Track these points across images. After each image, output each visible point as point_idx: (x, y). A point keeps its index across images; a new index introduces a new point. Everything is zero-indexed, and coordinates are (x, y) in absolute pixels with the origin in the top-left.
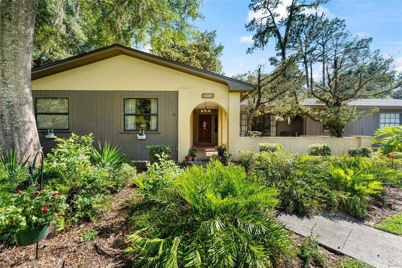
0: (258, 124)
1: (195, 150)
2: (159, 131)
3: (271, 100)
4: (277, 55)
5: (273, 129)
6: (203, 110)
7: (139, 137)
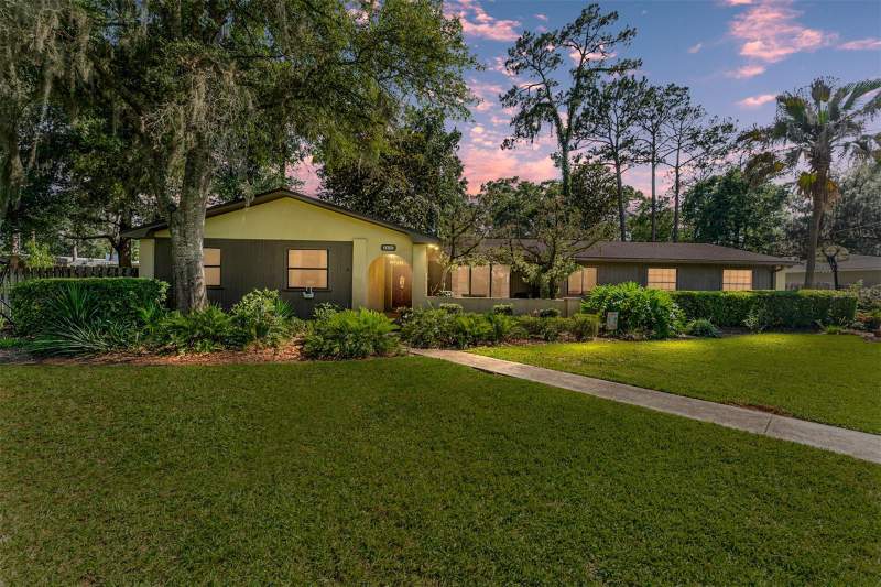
2: (330, 289)
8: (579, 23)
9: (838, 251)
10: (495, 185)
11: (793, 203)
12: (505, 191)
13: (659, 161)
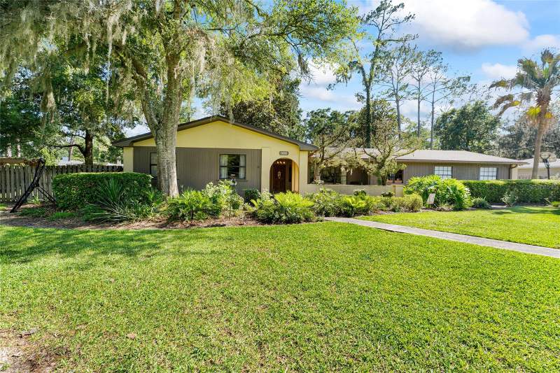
2: (247, 179)
8: (379, 10)
9: (549, 156)
10: (315, 113)
11: (503, 126)
12: (322, 117)
13: (423, 99)
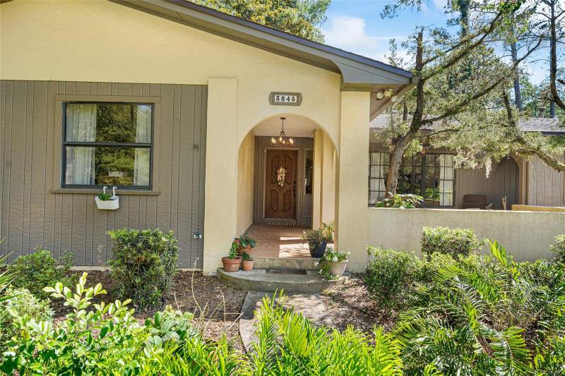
0: (409, 176)
1: (247, 241)
2: (155, 189)
3: (450, 113)
4: (450, 23)
5: (446, 189)
6: (277, 138)
7: (101, 205)
